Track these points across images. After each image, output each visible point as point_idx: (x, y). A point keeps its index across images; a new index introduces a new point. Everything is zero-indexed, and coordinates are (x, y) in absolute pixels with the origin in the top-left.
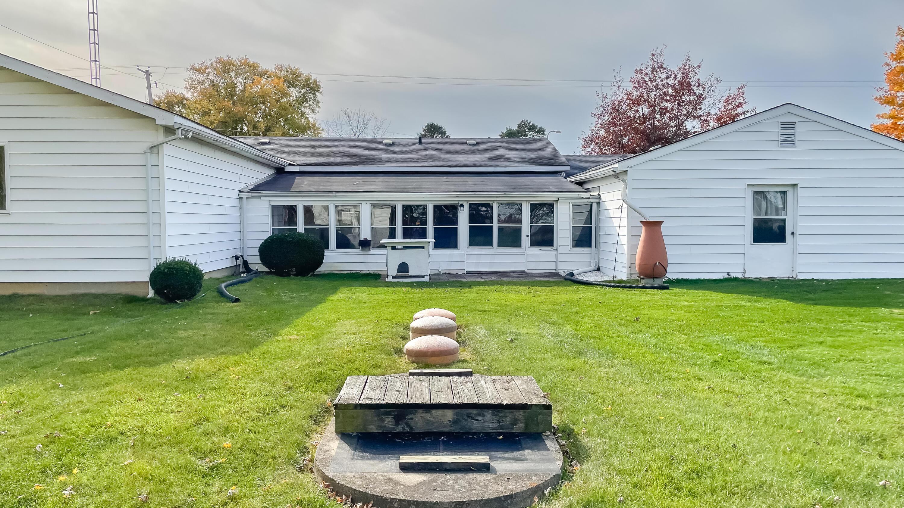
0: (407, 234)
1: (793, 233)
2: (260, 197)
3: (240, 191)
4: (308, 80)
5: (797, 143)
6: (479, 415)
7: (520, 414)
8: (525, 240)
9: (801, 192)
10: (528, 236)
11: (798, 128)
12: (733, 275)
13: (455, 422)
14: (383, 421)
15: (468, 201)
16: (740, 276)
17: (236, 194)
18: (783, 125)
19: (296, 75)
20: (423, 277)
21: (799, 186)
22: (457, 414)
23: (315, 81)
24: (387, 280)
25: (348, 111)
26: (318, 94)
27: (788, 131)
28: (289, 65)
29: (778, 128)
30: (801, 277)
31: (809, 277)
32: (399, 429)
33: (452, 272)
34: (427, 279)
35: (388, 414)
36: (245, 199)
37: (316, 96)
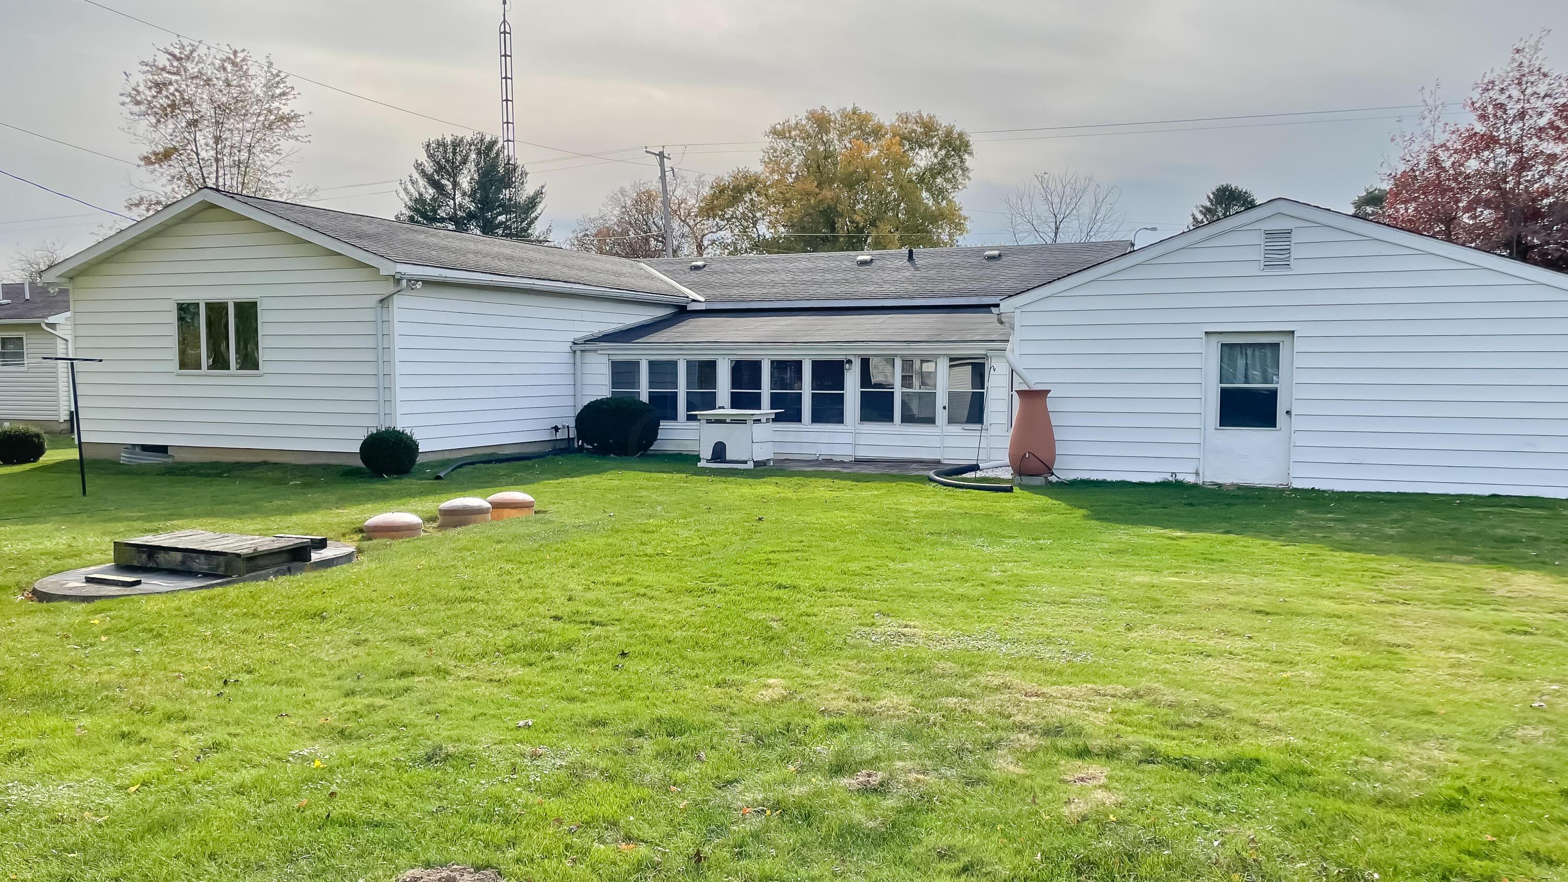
0: (737, 401)
1: (1288, 412)
2: (596, 351)
3: (574, 343)
4: (949, 134)
5: (1292, 262)
6: (197, 558)
7: (222, 558)
8: (941, 416)
9: (1299, 345)
10: (944, 408)
11: (1295, 238)
12: (1180, 477)
13: (183, 562)
14: (140, 557)
15: (859, 355)
16: (1191, 479)
17: (567, 347)
18: (1269, 233)
19: (929, 128)
20: (745, 462)
21: (1296, 335)
22: (184, 556)
23: (960, 135)
24: (699, 465)
25: (1046, 176)
26: (966, 156)
27: (1279, 245)
28: (920, 112)
29: (1260, 239)
30: (1297, 484)
31: (1307, 485)
32: (150, 565)
33: (835, 459)
34: (750, 465)
35: (143, 552)
36: (578, 353)
37: (962, 161)
